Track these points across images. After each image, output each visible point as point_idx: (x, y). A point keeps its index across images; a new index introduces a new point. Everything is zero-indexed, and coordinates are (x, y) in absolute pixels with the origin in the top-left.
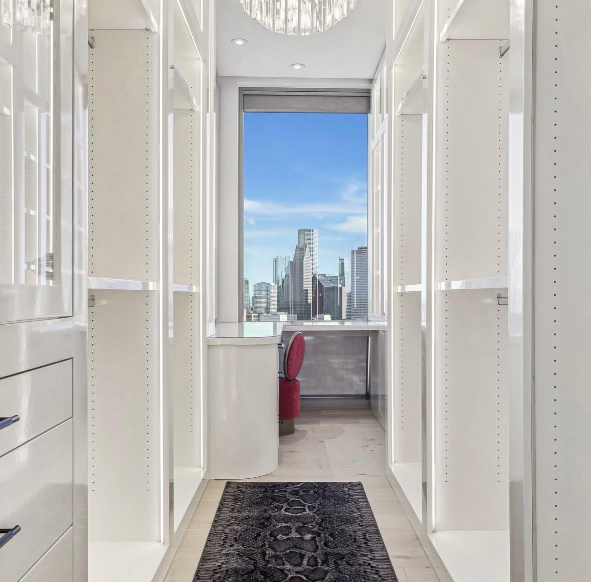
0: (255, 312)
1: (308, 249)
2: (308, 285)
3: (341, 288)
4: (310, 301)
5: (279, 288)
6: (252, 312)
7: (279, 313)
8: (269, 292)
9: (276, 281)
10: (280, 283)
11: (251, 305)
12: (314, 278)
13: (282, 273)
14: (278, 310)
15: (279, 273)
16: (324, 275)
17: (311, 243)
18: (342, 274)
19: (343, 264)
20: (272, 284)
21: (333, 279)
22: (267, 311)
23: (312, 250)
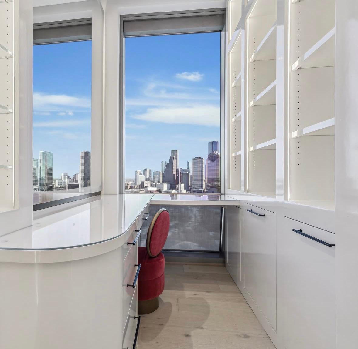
0: (154, 183)
1: (175, 158)
2: (175, 172)
3: (188, 173)
4: (176, 178)
5: (163, 173)
6: (152, 183)
7: (163, 183)
8: (159, 175)
9: (162, 171)
10: (164, 172)
11: (152, 180)
12: (177, 169)
13: (164, 168)
14: (163, 182)
15: (163, 167)
16: (181, 168)
17: (176, 156)
18: (189, 168)
19: (189, 164)
20: (161, 172)
21: (185, 170)
22: (159, 182)
23: (176, 159)
